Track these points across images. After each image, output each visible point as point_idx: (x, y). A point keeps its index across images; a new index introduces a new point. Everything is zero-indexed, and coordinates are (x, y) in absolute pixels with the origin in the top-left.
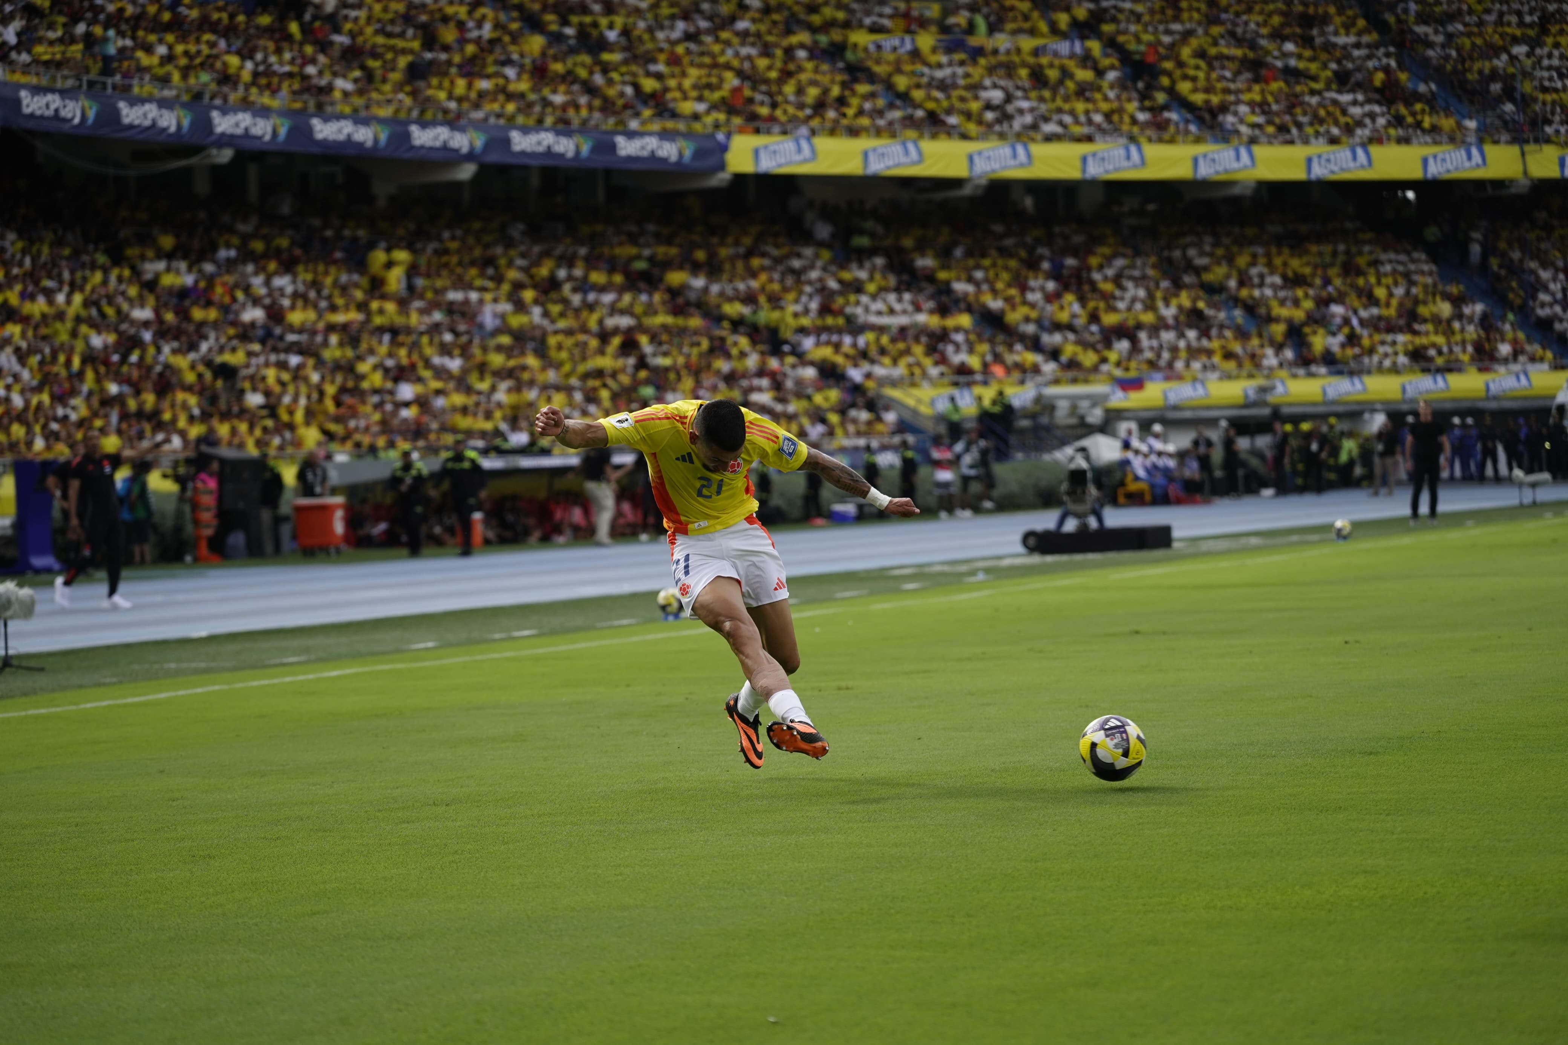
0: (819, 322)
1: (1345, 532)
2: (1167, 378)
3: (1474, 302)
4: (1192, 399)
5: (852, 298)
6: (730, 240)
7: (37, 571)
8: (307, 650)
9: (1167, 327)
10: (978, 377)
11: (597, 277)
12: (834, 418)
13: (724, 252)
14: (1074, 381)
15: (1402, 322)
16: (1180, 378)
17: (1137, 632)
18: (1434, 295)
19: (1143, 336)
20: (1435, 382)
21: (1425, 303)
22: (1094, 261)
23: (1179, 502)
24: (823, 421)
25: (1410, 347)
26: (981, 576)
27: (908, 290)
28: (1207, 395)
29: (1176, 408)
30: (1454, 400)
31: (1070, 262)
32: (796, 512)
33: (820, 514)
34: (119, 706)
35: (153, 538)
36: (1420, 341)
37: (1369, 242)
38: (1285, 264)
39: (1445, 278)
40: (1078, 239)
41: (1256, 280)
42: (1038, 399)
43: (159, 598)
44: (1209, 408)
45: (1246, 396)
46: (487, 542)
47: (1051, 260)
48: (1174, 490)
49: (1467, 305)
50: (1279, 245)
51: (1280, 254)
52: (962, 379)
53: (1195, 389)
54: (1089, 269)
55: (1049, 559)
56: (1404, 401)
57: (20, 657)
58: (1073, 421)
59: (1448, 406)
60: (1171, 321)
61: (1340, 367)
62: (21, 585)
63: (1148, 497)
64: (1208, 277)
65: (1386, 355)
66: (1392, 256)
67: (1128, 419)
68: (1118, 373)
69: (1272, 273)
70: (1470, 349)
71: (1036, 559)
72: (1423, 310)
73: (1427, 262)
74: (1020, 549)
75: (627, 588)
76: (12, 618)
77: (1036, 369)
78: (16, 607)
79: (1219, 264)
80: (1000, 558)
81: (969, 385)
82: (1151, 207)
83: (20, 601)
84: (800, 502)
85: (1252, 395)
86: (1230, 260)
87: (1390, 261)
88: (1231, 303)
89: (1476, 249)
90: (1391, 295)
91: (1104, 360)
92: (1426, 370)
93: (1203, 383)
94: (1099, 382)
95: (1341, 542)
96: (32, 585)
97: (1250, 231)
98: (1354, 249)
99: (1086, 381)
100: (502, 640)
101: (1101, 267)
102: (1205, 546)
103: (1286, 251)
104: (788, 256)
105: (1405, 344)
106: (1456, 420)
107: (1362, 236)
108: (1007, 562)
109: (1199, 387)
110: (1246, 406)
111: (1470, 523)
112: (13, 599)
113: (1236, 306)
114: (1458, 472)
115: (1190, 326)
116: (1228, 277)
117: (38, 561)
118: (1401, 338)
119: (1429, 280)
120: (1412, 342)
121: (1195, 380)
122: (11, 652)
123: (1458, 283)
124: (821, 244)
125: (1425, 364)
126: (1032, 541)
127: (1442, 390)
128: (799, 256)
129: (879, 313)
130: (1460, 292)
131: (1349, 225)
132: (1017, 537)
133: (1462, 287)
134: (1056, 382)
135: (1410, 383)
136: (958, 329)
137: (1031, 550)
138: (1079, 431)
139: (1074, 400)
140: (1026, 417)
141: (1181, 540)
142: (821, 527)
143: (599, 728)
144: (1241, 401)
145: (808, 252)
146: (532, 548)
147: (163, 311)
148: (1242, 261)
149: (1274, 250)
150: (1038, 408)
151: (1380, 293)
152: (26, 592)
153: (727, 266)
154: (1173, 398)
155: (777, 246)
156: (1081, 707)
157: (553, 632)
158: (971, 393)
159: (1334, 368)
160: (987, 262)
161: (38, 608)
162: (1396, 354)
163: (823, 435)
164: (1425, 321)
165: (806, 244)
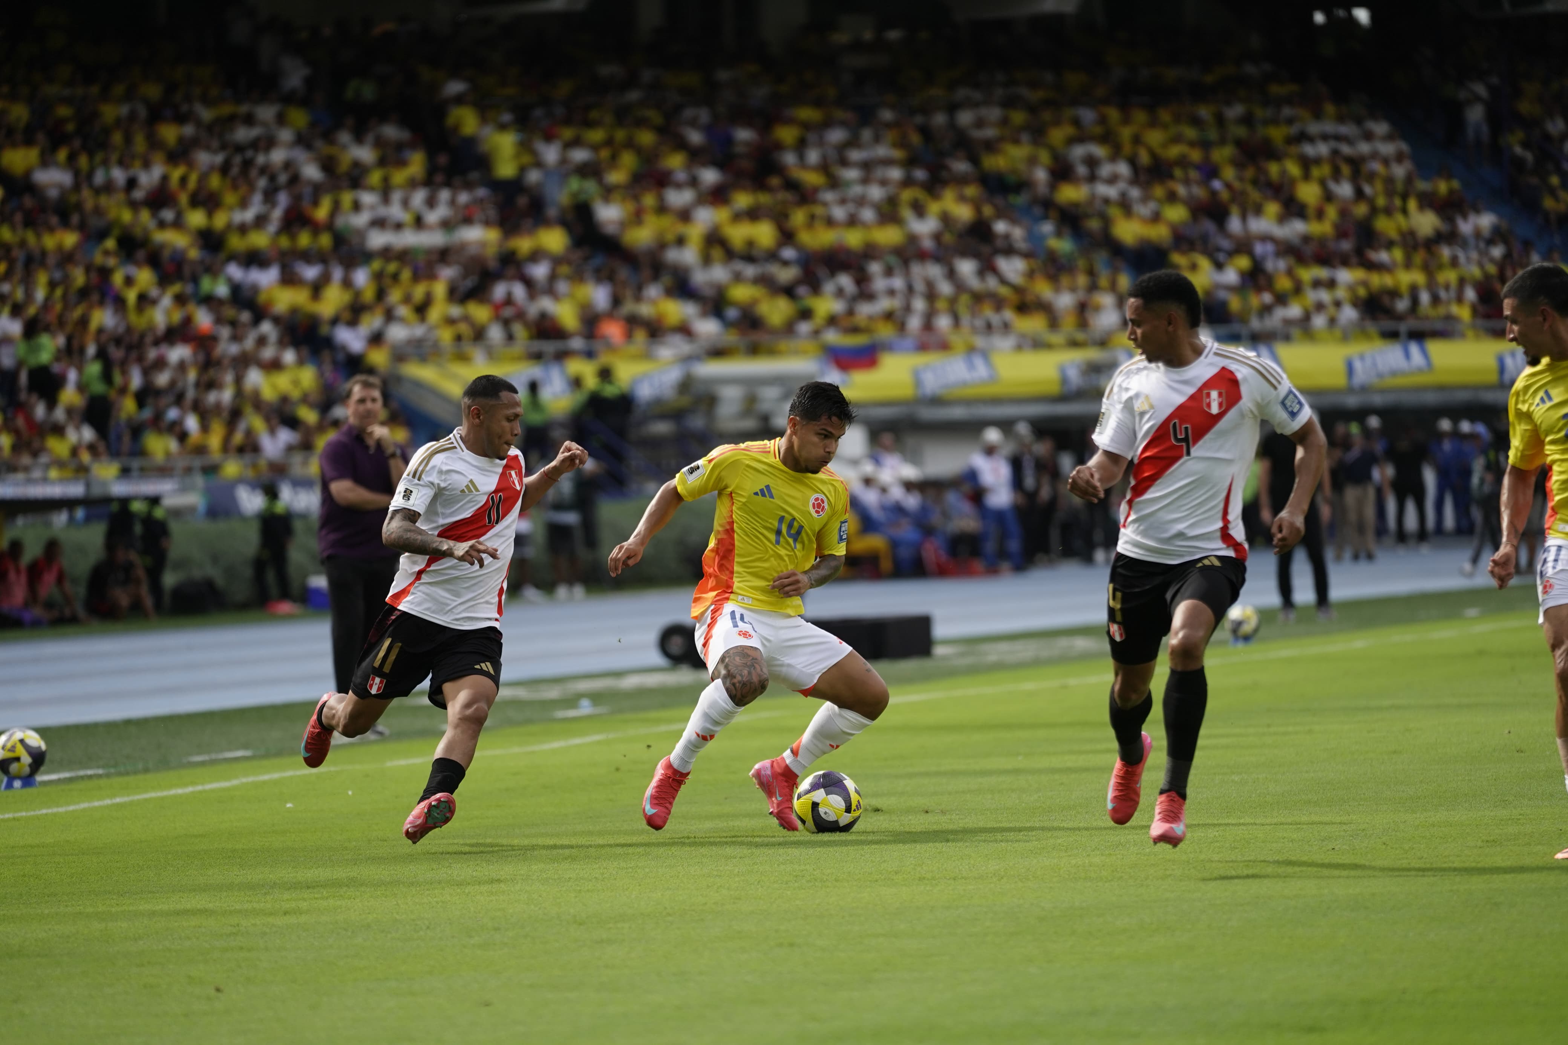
0: (284, 242)
1: (1247, 628)
2: (922, 347)
3: (1477, 211)
4: (965, 384)
5: (347, 198)
6: (119, 89)
9: (923, 256)
10: (577, 343)
12: (309, 416)
13: (110, 112)
14: (754, 350)
15: (1346, 246)
16: (944, 346)
17: (877, 810)
18: (1405, 197)
19: (875, 268)
20: (1407, 355)
21: (1388, 212)
22: (787, 134)
23: (942, 572)
24: (292, 422)
25: (1362, 292)
26: (586, 708)
27: (448, 184)
28: (993, 378)
29: (936, 401)
30: (1441, 388)
31: (744, 135)
32: (242, 590)
33: (286, 594)
36: (1377, 280)
37: (1289, 101)
38: (1137, 140)
39: (1424, 169)
40: (760, 93)
41: (1082, 170)
42: (686, 385)
44: (996, 401)
45: (1064, 380)
47: (708, 130)
48: (932, 551)
49: (1465, 217)
50: (1125, 107)
51: (1126, 120)
52: (549, 347)
53: (971, 367)
54: (779, 146)
56: (1350, 390)
58: (749, 423)
59: (1431, 399)
60: (928, 244)
61: (1236, 327)
63: (886, 565)
64: (996, 163)
65: (1320, 307)
66: (1329, 127)
68: (832, 337)
69: (1114, 157)
70: (1470, 294)
71: (685, 676)
72: (1385, 226)
73: (1389, 138)
74: (656, 658)
77: (685, 330)
79: (1016, 141)
80: (619, 674)
81: (561, 356)
82: (894, 35)
84: (248, 572)
85: (1075, 377)
86: (1038, 134)
87: (1325, 137)
88: (1037, 211)
89: (1475, 114)
90: (1329, 197)
91: (806, 314)
92: (1391, 335)
93: (985, 355)
94: (796, 353)
95: (1240, 646)
97: (1074, 80)
98: (1260, 113)
99: (772, 352)
101: (801, 146)
102: (994, 653)
103: (1140, 116)
104: (231, 120)
105: (1351, 288)
106: (1445, 425)
107: (1275, 89)
108: (631, 682)
109: (979, 362)
110: (1064, 398)
111: (1472, 612)
113: (1046, 217)
114: (1449, 521)
115: (965, 253)
116: (1032, 161)
118: (1346, 276)
119: (1399, 171)
120: (1365, 284)
121: (971, 350)
123: (1449, 177)
124: (289, 99)
125: (1388, 324)
126: (677, 645)
127: (1420, 370)
128: (249, 120)
129: (396, 226)
130: (1451, 192)
131: (1250, 69)
132: (652, 636)
133: (1456, 184)
134: (718, 352)
135: (1362, 357)
136: (536, 256)
137: (676, 660)
139: (752, 383)
140: (663, 416)
141: (947, 642)
142: (289, 618)
144: (1054, 388)
145: (266, 113)
148: (1058, 135)
149: (1113, 114)
150: (685, 401)
151: (1308, 193)
153: (117, 138)
154: (932, 384)
155: (207, 101)
156: (780, 945)
158: (563, 372)
159: (1223, 330)
160: (596, 135)
162: (1338, 304)
163: (290, 449)
164: (1389, 245)
165: (264, 98)
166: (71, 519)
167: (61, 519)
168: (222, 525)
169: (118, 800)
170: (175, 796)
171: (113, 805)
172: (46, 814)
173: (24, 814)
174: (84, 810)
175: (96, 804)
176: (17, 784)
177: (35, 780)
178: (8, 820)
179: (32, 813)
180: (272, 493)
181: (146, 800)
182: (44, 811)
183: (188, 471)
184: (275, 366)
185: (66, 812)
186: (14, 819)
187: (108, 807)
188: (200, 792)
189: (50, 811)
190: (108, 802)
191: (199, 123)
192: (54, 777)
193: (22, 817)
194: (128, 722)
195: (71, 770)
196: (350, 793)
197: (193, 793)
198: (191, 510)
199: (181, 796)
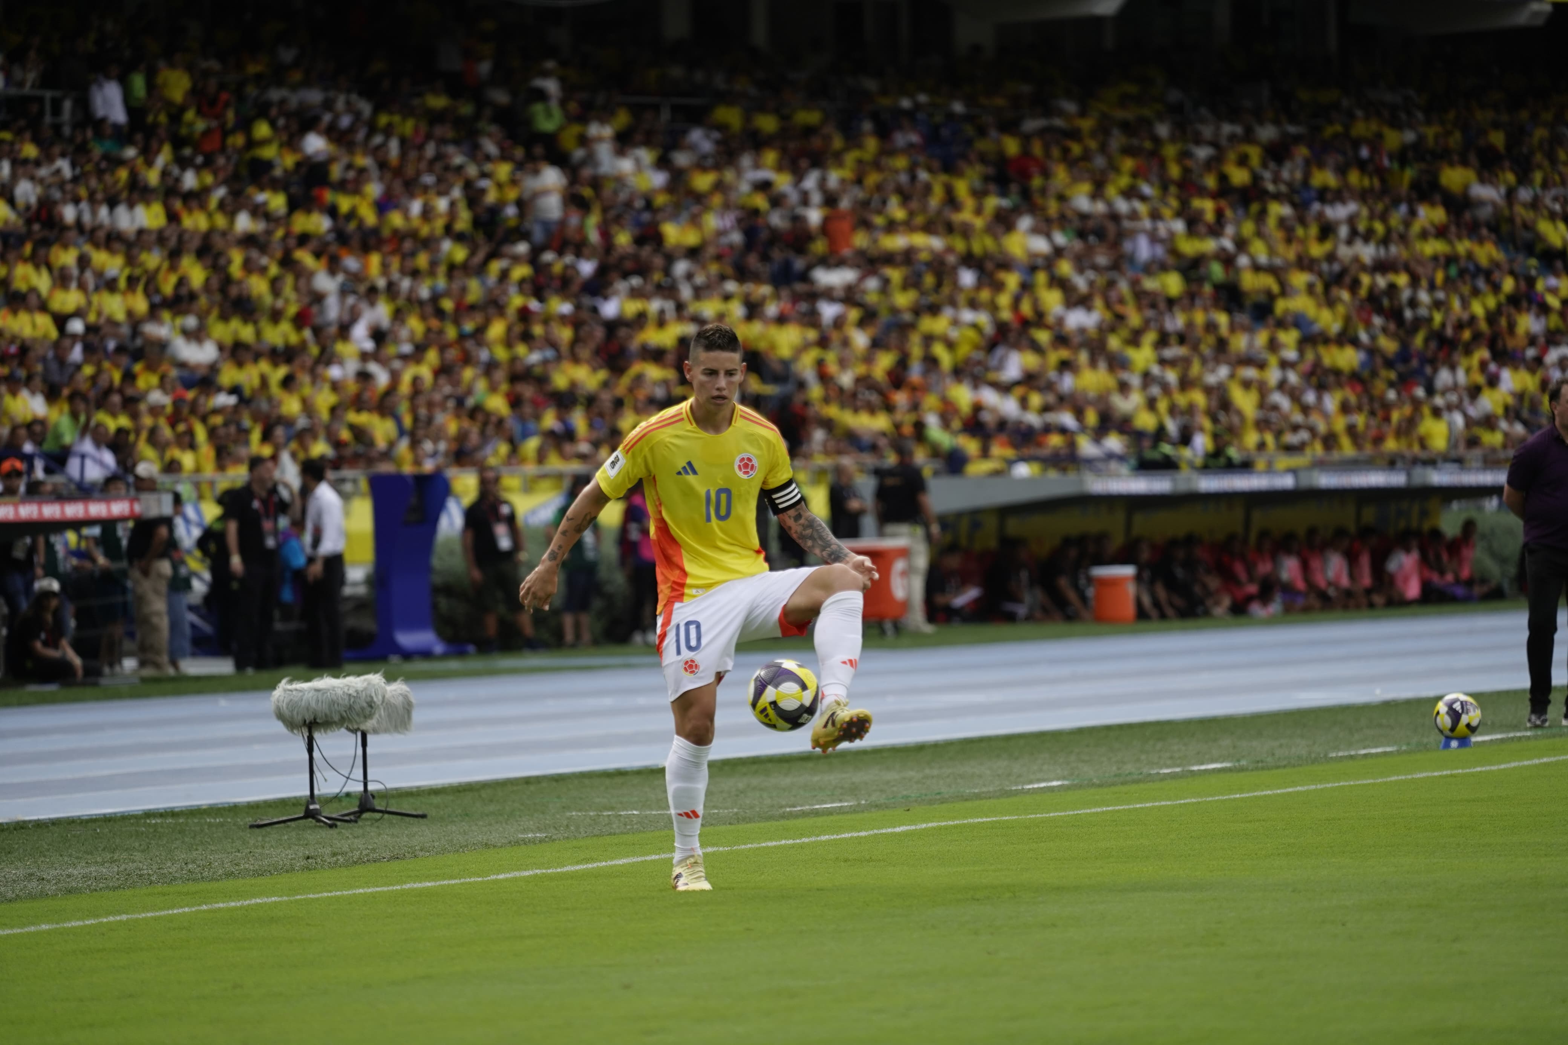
6: (1547, 114)
7: (407, 655)
8: (854, 790)
11: (1325, 178)
13: (1537, 134)
34: (551, 878)
35: (597, 604)
43: (607, 702)
46: (1142, 615)
57: (386, 795)
62: (390, 678)
75: (1379, 693)
76: (375, 731)
78: (381, 713)
83: (388, 705)
96: (409, 678)
100: (1173, 776)
112: (378, 700)
117: (407, 639)
122: (371, 787)
143: (1343, 925)
146: (1219, 624)
147: (614, 229)
152: (397, 688)
153: (1542, 160)
157: (1260, 766)
161: (417, 716)
169: (1545, 760)
171: (1541, 764)
172: (1480, 772)
173: (1460, 771)
174: (1514, 768)
175: (1526, 763)
176: (1454, 744)
177: (1470, 741)
178: (1446, 776)
179: (1468, 771)
182: (1479, 769)
185: (1499, 770)
186: (1452, 775)
187: (1536, 766)
189: (1484, 769)
190: (1536, 761)
192: (1487, 738)
193: (1458, 774)
195: (1501, 732)
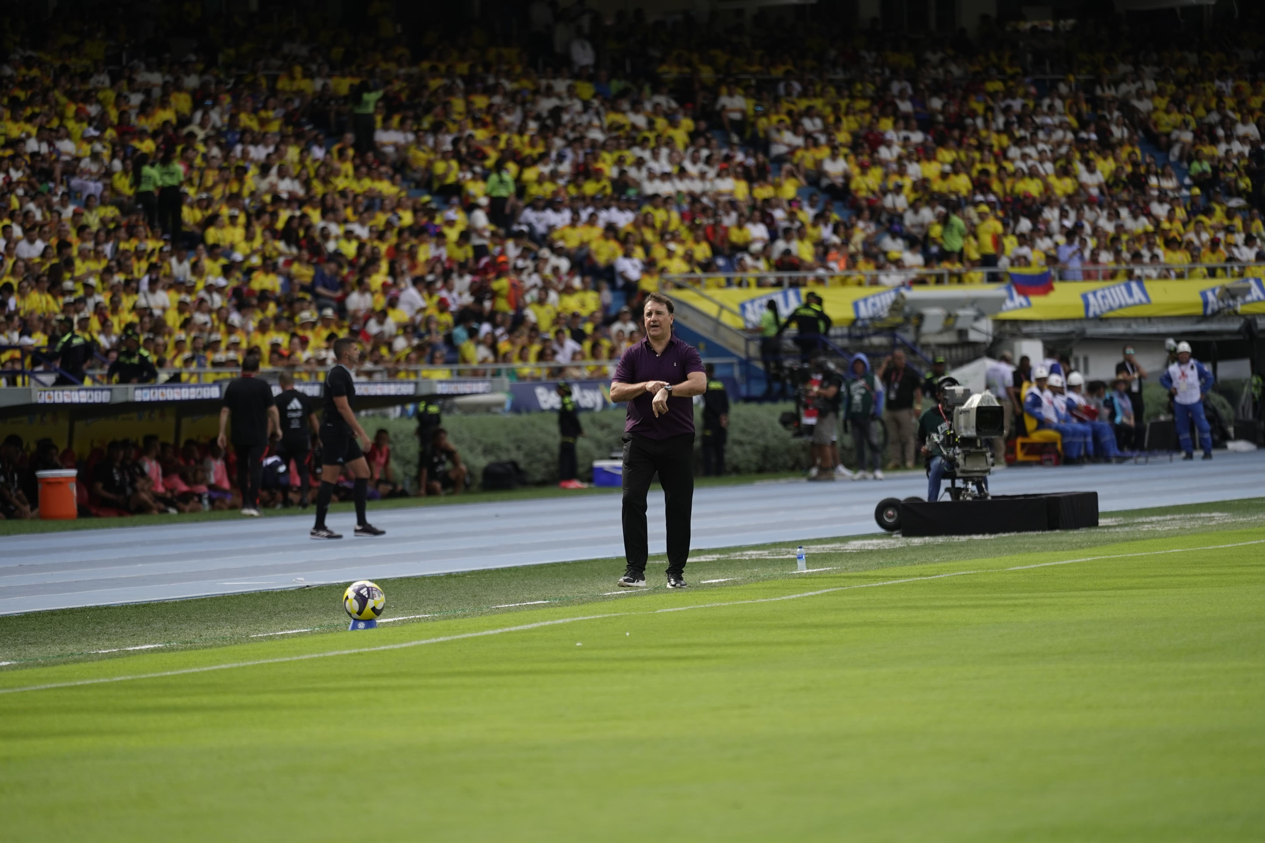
0: (573, 190)
2: (1089, 278)
4: (1125, 306)
6: (443, 68)
9: (1091, 203)
13: (434, 84)
16: (1109, 276)
19: (1051, 213)
22: (979, 103)
24: (578, 335)
27: (707, 143)
29: (1100, 319)
32: (544, 472)
33: (576, 475)
40: (957, 71)
41: (1221, 132)
42: (896, 306)
44: (1149, 319)
45: (1205, 303)
47: (915, 100)
51: (1256, 91)
52: (787, 277)
53: (1129, 291)
54: (972, 115)
55: (917, 541)
58: (949, 338)
60: (1095, 193)
67: (1029, 336)
69: (1246, 120)
71: (898, 541)
74: (875, 528)
75: (301, 580)
77: (899, 263)
79: (1167, 109)
80: (845, 539)
81: (794, 283)
85: (1213, 300)
86: (1184, 103)
93: (1141, 281)
97: (1214, 59)
100: (110, 656)
101: (990, 112)
102: (1147, 524)
104: (533, 92)
108: (855, 546)
109: (1136, 288)
110: (1204, 318)
115: (1124, 201)
116: (1181, 126)
121: (1129, 277)
124: (579, 75)
126: (891, 515)
128: (549, 92)
129: (665, 176)
132: (872, 509)
134: (921, 281)
136: (776, 202)
137: (890, 529)
138: (958, 353)
140: (878, 332)
141: (1112, 514)
142: (578, 492)
144: (1198, 311)
145: (561, 85)
150: (897, 318)
154: (1097, 306)
155: (513, 77)
156: (975, 760)
157: (188, 646)
160: (824, 105)
165: (557, 74)
166: (404, 413)
167: (395, 412)
168: (524, 417)
169: (441, 639)
170: (487, 636)
171: (437, 643)
172: (385, 650)
173: (367, 650)
174: (414, 647)
175: (424, 642)
176: (361, 625)
177: (375, 623)
178: (354, 654)
179: (373, 649)
180: (564, 392)
181: (464, 639)
182: (383, 648)
183: (496, 374)
184: (569, 290)
185: (400, 649)
186: (359, 654)
187: (433, 645)
188: (508, 633)
189: (387, 647)
190: (433, 641)
191: (505, 94)
192: (390, 620)
193: (365, 652)
194: (449, 576)
195: (405, 615)
196: (628, 634)
197: (501, 633)
198: (500, 404)
199: (492, 636)
